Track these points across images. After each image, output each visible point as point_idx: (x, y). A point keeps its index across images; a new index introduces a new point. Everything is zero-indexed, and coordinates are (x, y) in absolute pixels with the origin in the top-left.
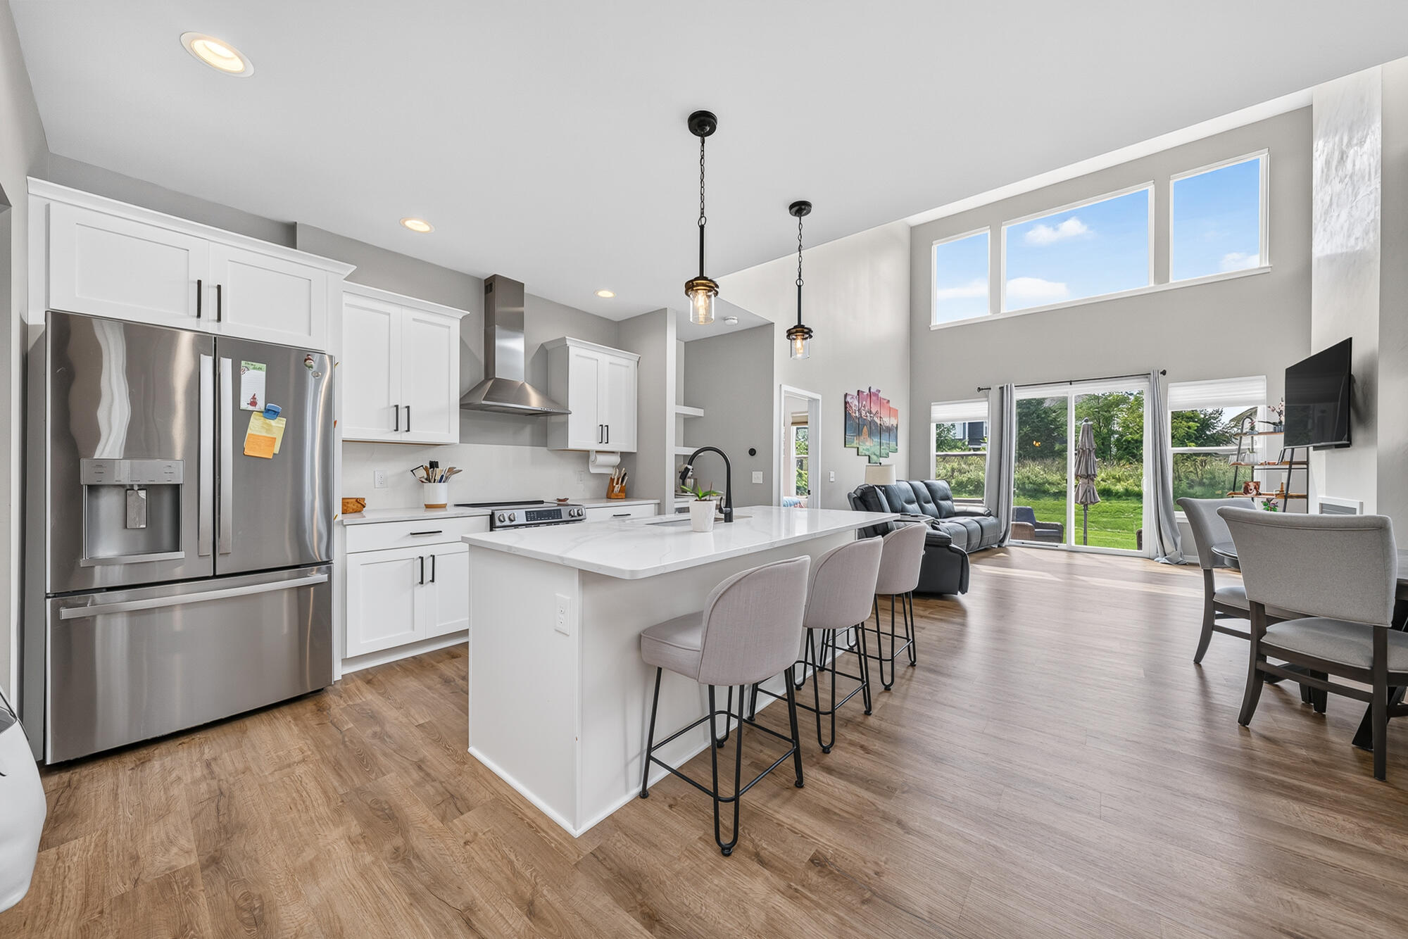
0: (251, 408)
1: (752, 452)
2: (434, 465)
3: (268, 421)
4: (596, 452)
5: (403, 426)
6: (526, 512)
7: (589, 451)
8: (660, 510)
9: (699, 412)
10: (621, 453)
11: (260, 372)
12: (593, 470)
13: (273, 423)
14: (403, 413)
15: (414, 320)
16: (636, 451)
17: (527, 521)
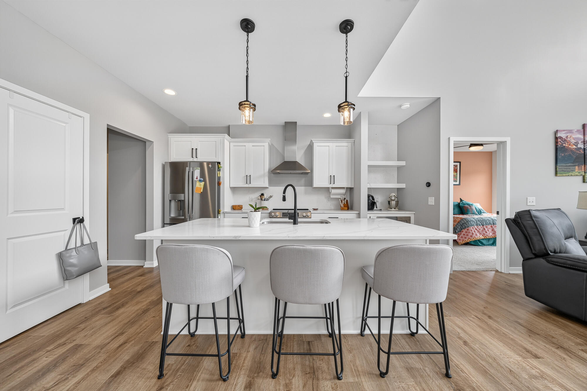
0: (196, 180)
1: (428, 185)
2: (263, 195)
3: (200, 183)
4: (332, 188)
5: (248, 182)
6: (283, 213)
7: (329, 188)
8: (359, 216)
9: (403, 163)
10: (347, 188)
11: (198, 170)
12: (332, 197)
13: (201, 183)
14: (248, 178)
15: (253, 146)
16: (353, 187)
17: (283, 216)
